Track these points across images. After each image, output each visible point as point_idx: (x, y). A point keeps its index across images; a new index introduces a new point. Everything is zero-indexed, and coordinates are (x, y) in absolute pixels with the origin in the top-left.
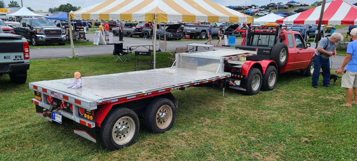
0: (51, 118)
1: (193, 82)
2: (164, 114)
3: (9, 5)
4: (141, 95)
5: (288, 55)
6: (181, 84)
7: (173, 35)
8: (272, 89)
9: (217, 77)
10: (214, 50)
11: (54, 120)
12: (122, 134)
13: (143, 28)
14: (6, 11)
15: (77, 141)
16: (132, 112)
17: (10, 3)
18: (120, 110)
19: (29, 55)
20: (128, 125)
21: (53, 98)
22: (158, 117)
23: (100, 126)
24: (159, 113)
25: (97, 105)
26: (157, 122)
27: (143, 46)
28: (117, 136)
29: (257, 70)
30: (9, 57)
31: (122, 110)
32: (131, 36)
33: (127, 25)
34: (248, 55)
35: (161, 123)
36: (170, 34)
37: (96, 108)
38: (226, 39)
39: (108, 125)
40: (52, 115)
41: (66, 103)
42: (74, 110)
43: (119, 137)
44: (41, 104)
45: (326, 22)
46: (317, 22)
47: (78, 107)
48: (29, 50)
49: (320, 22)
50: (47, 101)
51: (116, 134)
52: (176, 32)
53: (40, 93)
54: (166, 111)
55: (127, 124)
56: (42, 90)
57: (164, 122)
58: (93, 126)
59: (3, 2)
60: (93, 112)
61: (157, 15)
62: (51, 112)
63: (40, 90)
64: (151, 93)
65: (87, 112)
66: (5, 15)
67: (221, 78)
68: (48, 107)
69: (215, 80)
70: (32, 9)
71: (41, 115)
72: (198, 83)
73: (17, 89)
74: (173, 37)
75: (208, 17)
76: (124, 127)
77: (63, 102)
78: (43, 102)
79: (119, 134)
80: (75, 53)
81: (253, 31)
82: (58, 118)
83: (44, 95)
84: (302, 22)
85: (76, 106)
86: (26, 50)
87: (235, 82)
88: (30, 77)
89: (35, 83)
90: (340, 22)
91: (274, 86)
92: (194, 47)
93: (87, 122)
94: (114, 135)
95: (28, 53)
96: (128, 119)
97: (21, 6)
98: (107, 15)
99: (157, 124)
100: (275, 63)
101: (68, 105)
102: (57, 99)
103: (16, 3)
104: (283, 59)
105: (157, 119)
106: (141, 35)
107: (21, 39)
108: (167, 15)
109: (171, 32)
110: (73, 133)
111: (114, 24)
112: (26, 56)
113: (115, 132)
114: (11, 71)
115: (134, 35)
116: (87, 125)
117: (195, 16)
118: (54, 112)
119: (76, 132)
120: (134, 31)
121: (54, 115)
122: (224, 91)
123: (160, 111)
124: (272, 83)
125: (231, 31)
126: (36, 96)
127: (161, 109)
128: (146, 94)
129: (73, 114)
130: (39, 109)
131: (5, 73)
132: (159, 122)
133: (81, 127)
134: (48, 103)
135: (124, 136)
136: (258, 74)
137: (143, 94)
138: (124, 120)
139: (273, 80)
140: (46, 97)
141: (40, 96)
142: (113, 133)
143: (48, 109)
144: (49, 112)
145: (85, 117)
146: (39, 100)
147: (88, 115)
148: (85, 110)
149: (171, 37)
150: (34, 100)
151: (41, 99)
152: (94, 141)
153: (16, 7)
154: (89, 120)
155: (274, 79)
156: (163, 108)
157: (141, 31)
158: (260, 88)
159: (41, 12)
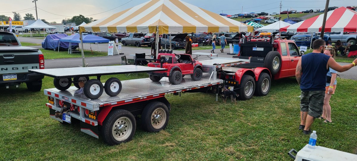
0: (62, 119)
1: (185, 88)
2: (158, 116)
3: (24, 18)
4: (137, 99)
5: (281, 62)
6: (175, 89)
7: (180, 44)
8: (265, 95)
9: (209, 83)
10: (212, 59)
11: (65, 121)
12: (121, 132)
13: (151, 38)
14: (22, 24)
15: (83, 138)
16: (130, 113)
17: (25, 16)
18: (118, 111)
19: (44, 65)
20: (126, 125)
21: (63, 102)
22: (153, 118)
23: (102, 124)
24: (154, 115)
25: (99, 107)
26: (152, 123)
27: (149, 56)
28: (116, 134)
29: (250, 77)
30: (27, 68)
31: (121, 111)
32: (140, 46)
33: (136, 35)
34: (241, 63)
35: (156, 124)
36: (177, 44)
37: (98, 109)
38: (231, 47)
39: (108, 123)
40: (63, 117)
41: (74, 106)
42: (81, 112)
43: (119, 134)
44: (54, 107)
45: (329, 30)
46: (320, 29)
47: (84, 108)
48: (44, 61)
49: (323, 30)
50: (59, 105)
51: (116, 132)
52: (183, 41)
53: (53, 98)
54: (160, 113)
55: (125, 123)
56: (54, 96)
57: (159, 123)
58: (96, 124)
59: (19, 15)
60: (96, 113)
61: (160, 27)
62: (62, 113)
63: (53, 95)
64: (146, 97)
65: (91, 113)
66: (21, 27)
67: (213, 85)
68: (60, 109)
69: (207, 86)
70: (47, 21)
71: (54, 117)
72: (191, 89)
73: (33, 96)
74: (180, 46)
75: (209, 28)
76: (122, 126)
77: (72, 105)
78: (55, 105)
79: (118, 132)
80: (85, 63)
81: (249, 40)
82: (68, 119)
83: (56, 99)
84: (306, 30)
85: (82, 108)
86: (42, 61)
87: (229, 88)
88: (44, 86)
89: (49, 90)
90: (343, 30)
91: (268, 92)
92: (198, 56)
93: (91, 121)
94: (114, 133)
95: (43, 63)
96: (126, 119)
97: (36, 19)
98: (115, 28)
99: (152, 124)
100: (268, 70)
101: (76, 108)
102: (67, 103)
103: (31, 15)
104: (276, 67)
105: (153, 120)
106: (149, 44)
107: (37, 52)
108: (168, 27)
109: (178, 42)
110: (80, 131)
111: (124, 35)
112: (41, 67)
113: (115, 130)
114: (28, 80)
115: (143, 44)
116: (91, 124)
117: (195, 27)
118: (64, 114)
119: (82, 130)
120: (143, 41)
121: (64, 116)
122: (217, 97)
123: (155, 113)
124: (265, 90)
125: (238, 39)
126: (50, 101)
127: (156, 111)
128: (142, 98)
129: (79, 115)
130: (52, 112)
131: (22, 82)
132: (154, 123)
133: (87, 125)
134: (59, 107)
135: (123, 134)
136: (250, 80)
137: (139, 98)
138: (122, 120)
139: (267, 87)
140: (58, 101)
141: (53, 100)
142: (113, 130)
143: (60, 111)
144: (60, 114)
145: (90, 117)
146: (52, 104)
147: (92, 116)
148: (90, 111)
149: (178, 46)
150: (48, 104)
151: (54, 103)
152: (97, 137)
153: (31, 19)
154: (93, 119)
155: (268, 85)
156: (157, 110)
157: (149, 41)
158: (253, 93)
159: (54, 24)
